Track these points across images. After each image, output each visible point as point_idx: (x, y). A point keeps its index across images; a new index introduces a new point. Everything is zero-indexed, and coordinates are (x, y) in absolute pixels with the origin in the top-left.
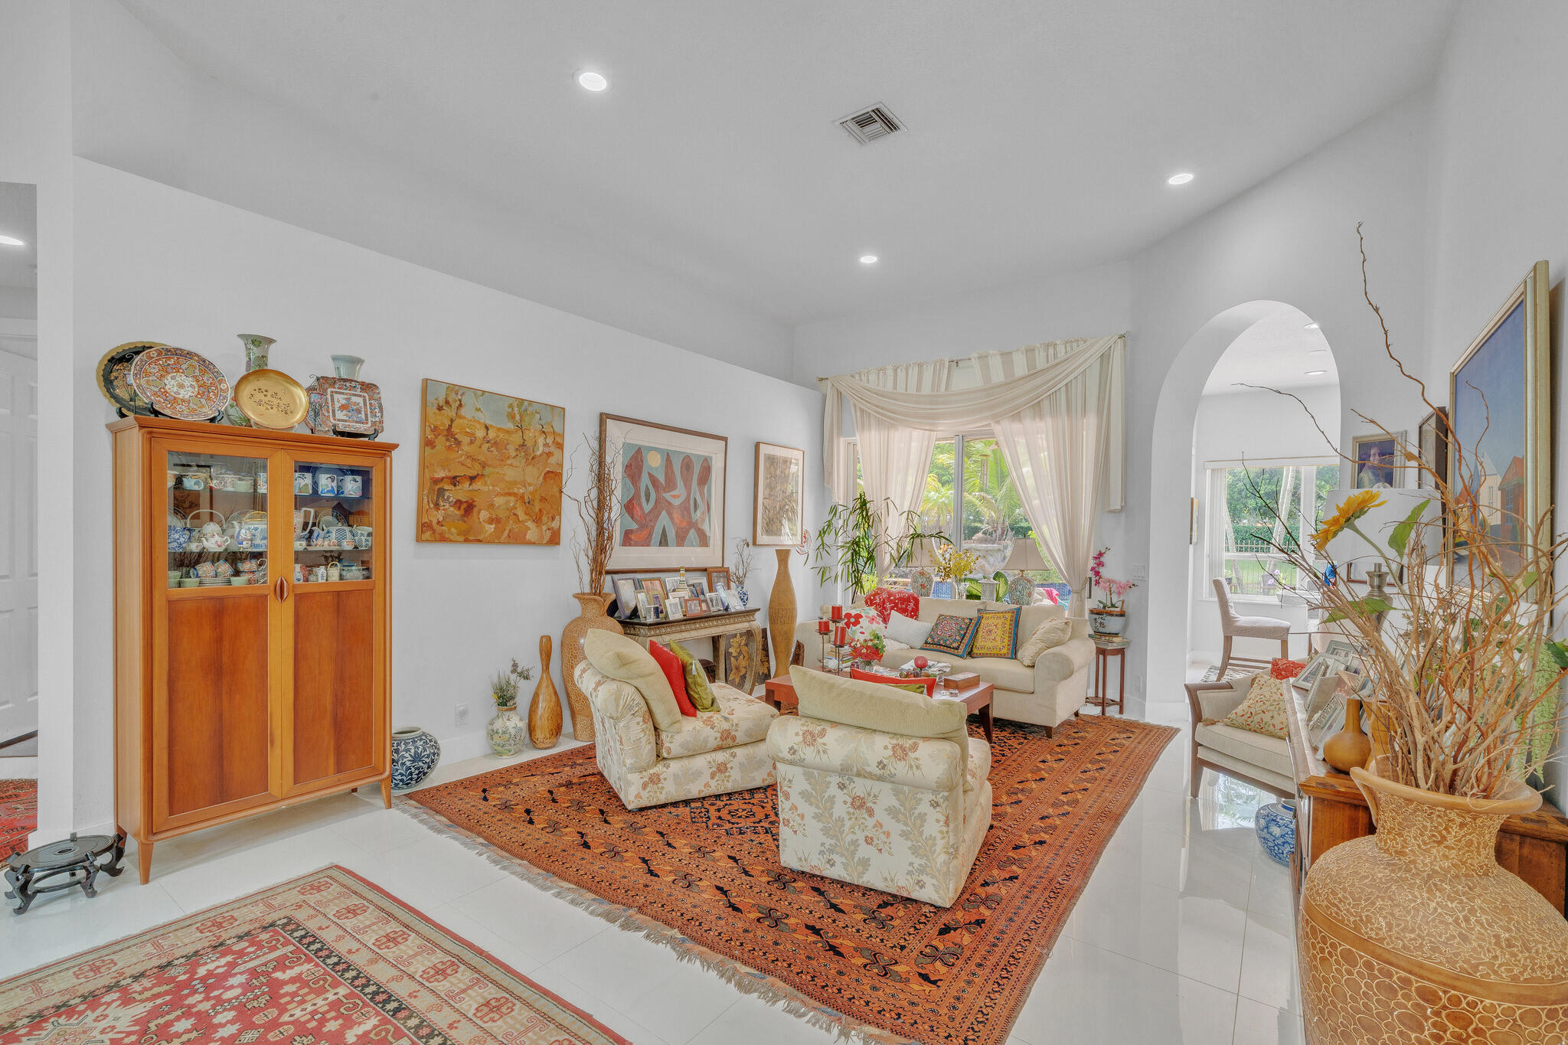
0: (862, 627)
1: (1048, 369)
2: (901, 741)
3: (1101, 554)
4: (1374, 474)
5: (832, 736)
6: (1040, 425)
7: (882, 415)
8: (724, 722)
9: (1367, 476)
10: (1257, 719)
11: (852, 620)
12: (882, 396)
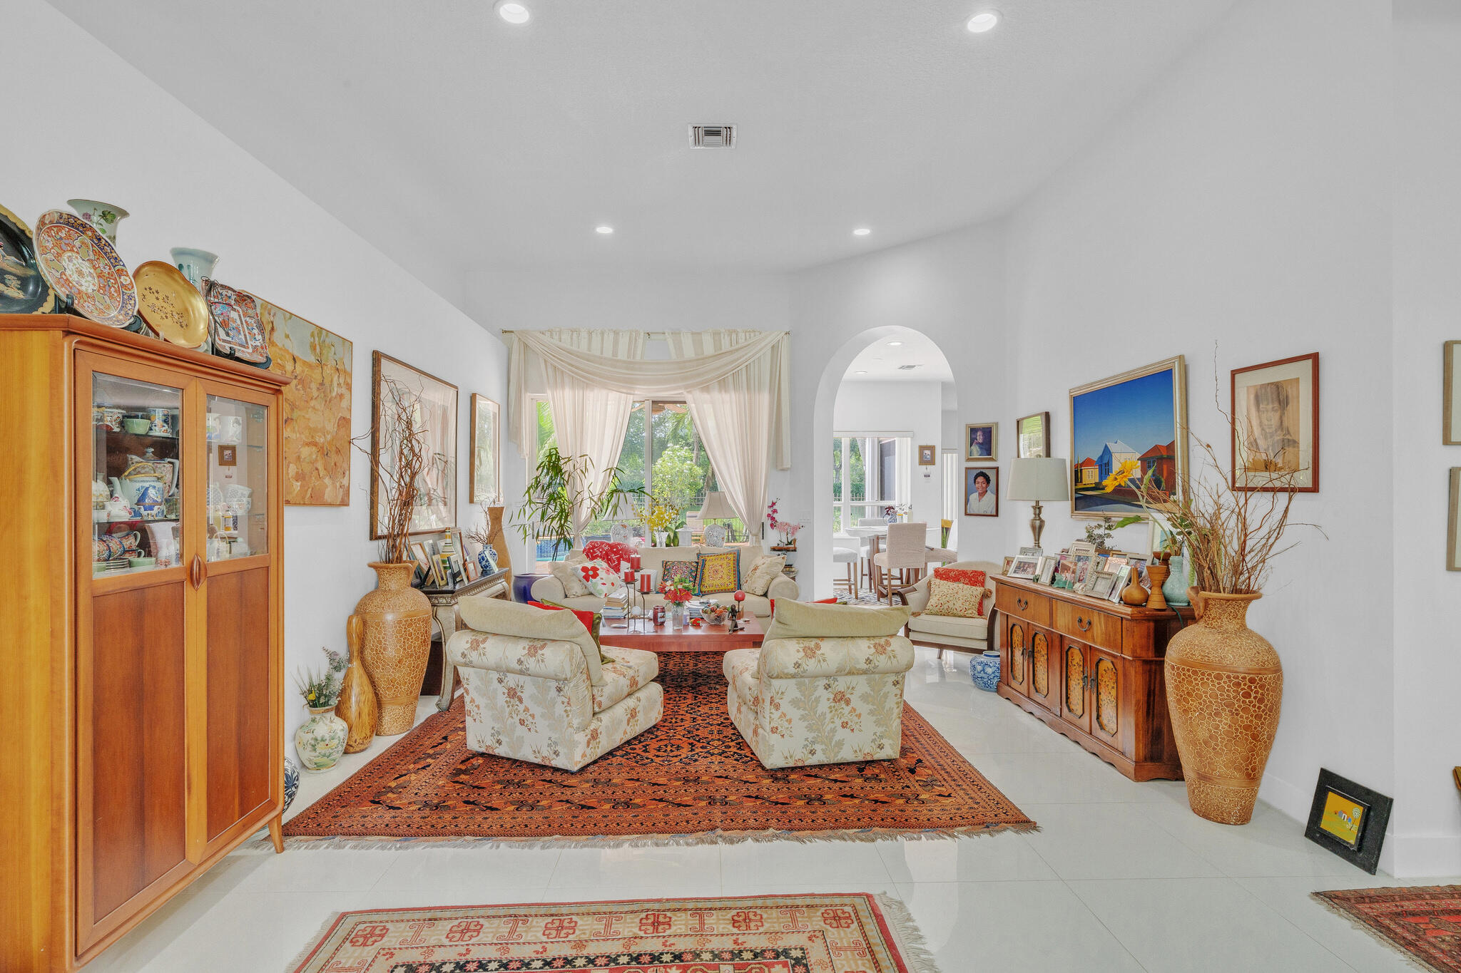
0: (602, 579)
1: (731, 352)
2: (877, 641)
3: (774, 504)
4: (981, 448)
5: (826, 647)
6: (726, 397)
7: (576, 373)
8: (629, 670)
9: (975, 448)
10: (946, 607)
11: (591, 573)
12: (571, 354)
